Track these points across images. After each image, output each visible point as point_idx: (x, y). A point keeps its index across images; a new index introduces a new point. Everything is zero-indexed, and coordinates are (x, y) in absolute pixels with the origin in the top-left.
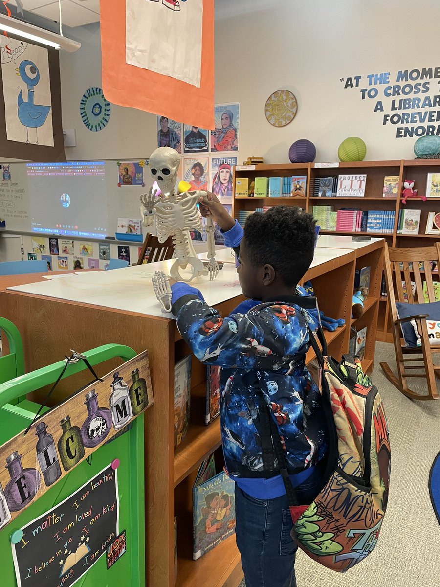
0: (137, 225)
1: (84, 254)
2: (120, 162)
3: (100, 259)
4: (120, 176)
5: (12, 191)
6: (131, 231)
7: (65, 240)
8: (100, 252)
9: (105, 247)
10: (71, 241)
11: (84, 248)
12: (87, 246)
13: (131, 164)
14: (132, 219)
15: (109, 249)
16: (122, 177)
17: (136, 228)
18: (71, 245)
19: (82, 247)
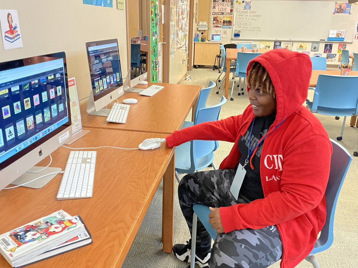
0: (342, 33)
1: (300, 49)
2: (337, 2)
3: (311, 51)
4: (335, 9)
5: (250, 16)
6: (338, 36)
7: (287, 43)
8: (312, 48)
9: (316, 45)
10: (292, 43)
11: (301, 46)
12: (303, 45)
13: (344, 3)
14: (340, 30)
15: (319, 46)
16: (336, 9)
17: (342, 35)
18: (291, 45)
19: (299, 46)
